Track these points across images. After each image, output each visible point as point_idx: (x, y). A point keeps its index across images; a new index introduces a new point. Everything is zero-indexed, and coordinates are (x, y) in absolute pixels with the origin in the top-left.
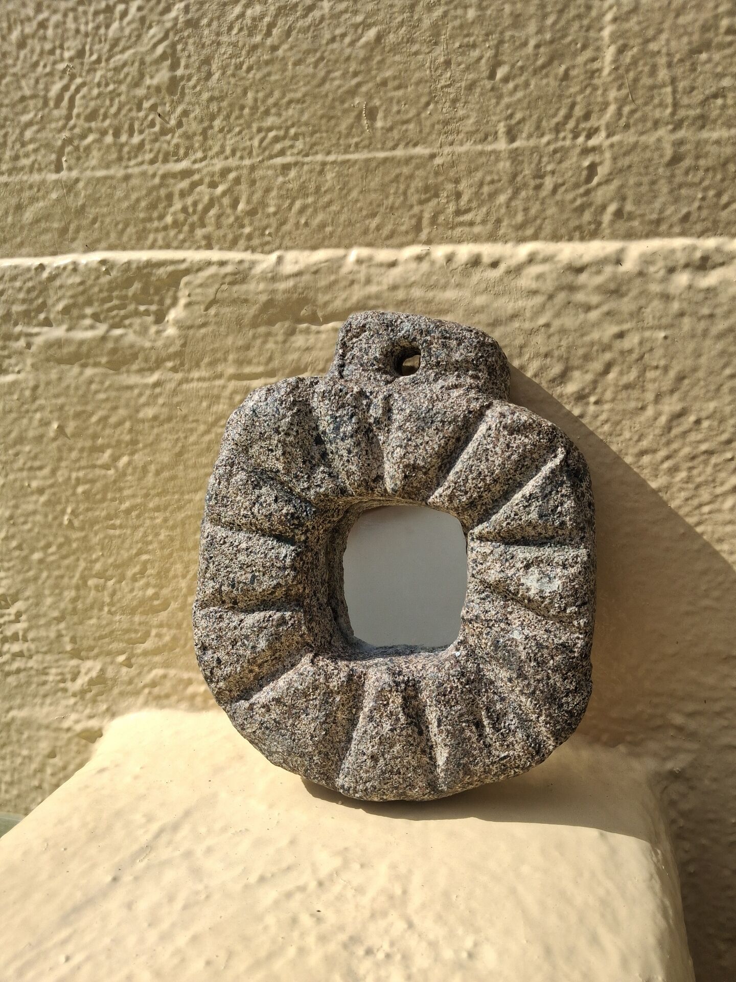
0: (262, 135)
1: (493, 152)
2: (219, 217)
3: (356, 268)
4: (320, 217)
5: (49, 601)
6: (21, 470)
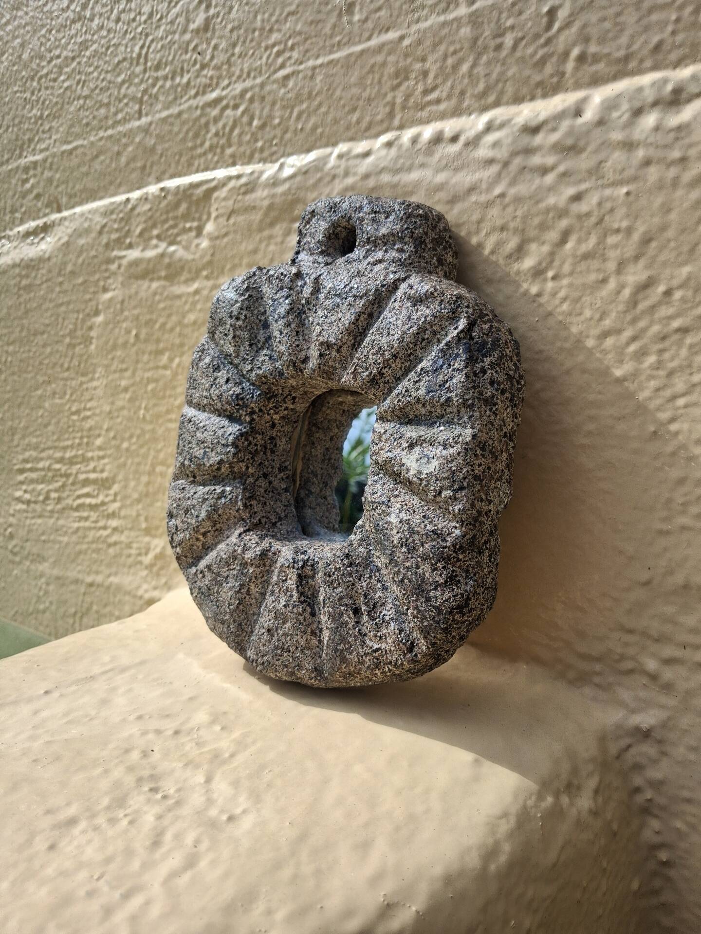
0: (268, 52)
1: (455, 19)
2: (240, 135)
3: (338, 163)
4: (313, 120)
5: (132, 484)
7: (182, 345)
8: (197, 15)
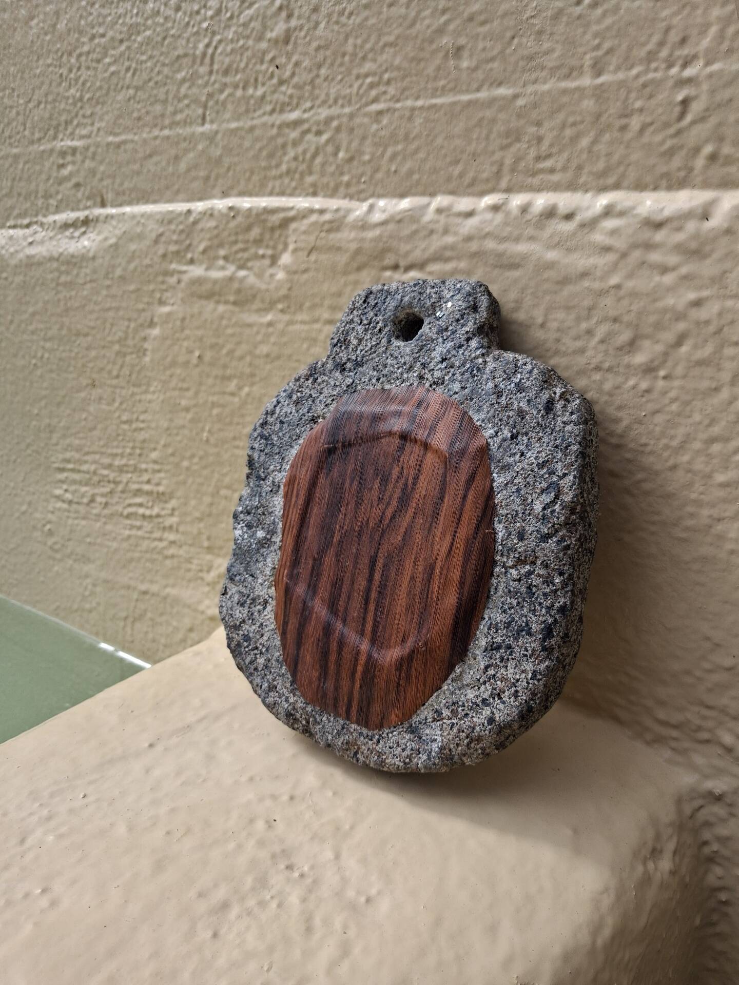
0: (360, 82)
1: (578, 89)
2: (323, 165)
3: (436, 217)
4: (409, 164)
6: (174, 389)
7: (253, 375)
8: (276, 24)
